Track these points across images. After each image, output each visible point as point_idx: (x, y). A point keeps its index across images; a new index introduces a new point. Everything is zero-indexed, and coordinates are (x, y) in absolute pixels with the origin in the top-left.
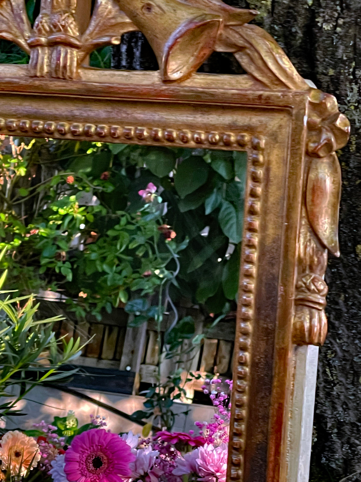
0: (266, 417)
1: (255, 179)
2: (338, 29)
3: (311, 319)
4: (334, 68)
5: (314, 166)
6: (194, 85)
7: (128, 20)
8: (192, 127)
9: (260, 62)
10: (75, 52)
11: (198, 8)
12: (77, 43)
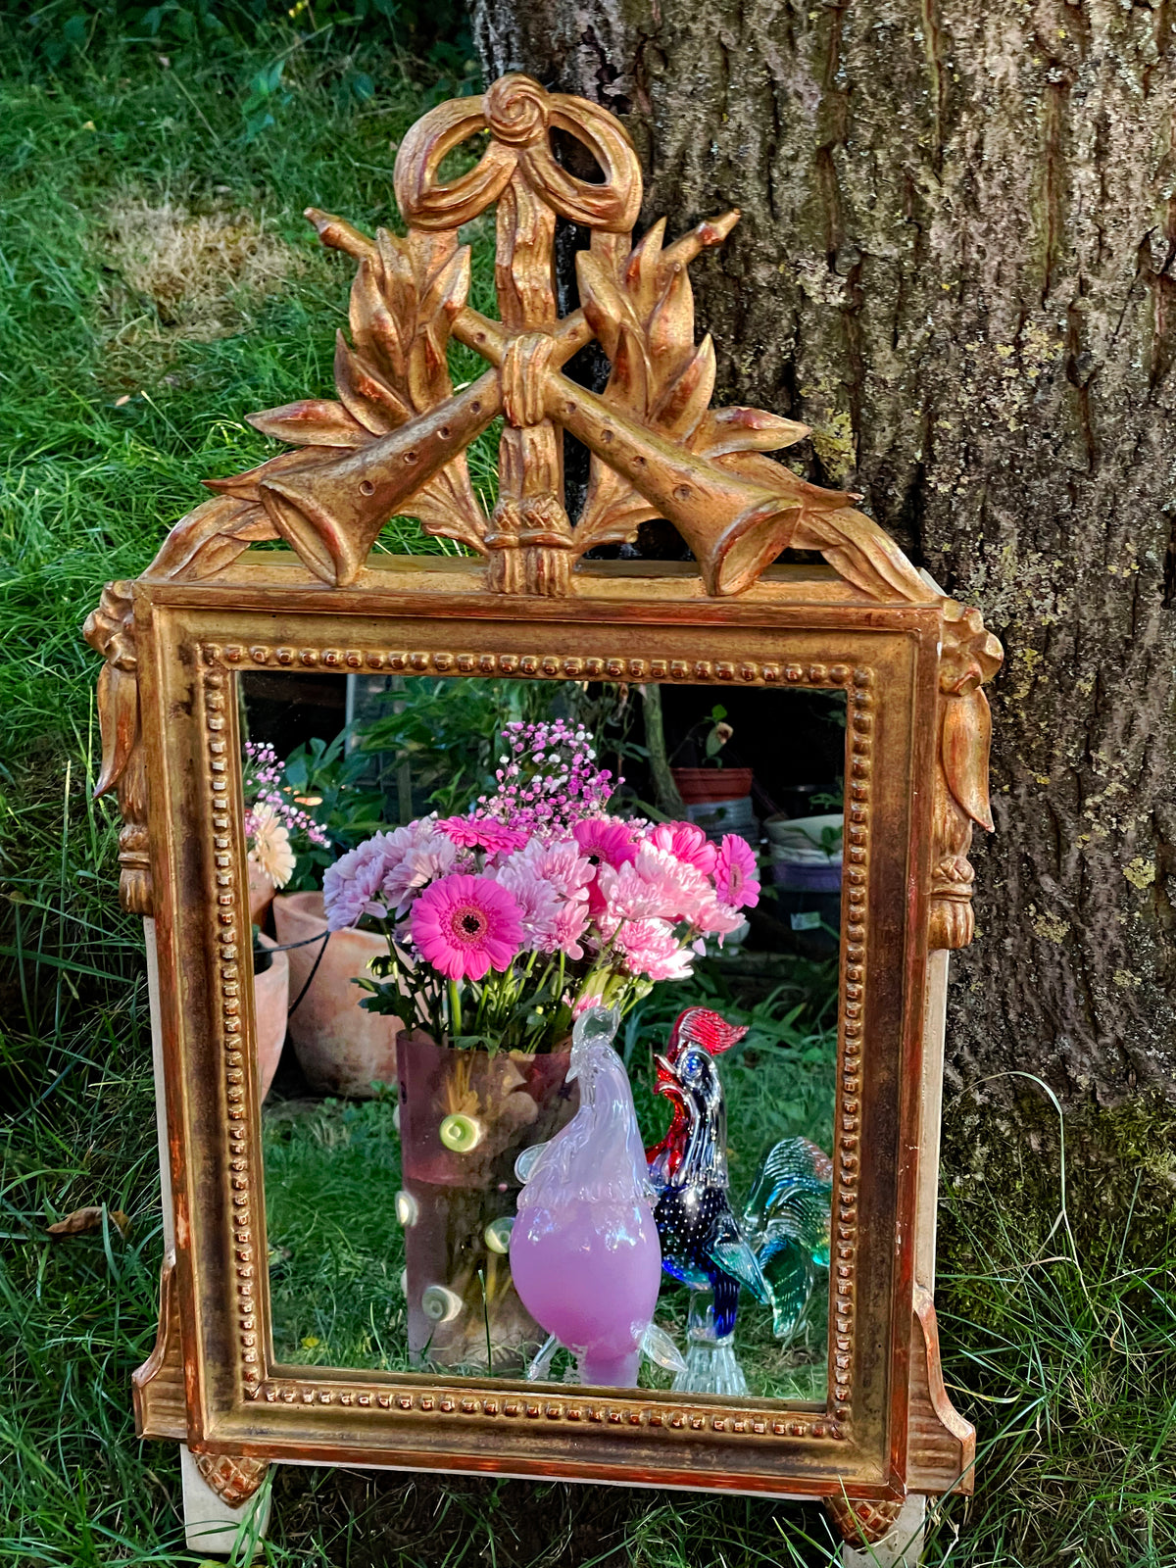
0: (894, 1049)
1: (861, 727)
2: (960, 491)
3: (955, 917)
4: (952, 541)
5: (951, 708)
6: (759, 598)
7: (647, 505)
8: (759, 659)
9: (865, 567)
10: (564, 553)
11: (761, 486)
12: (568, 542)
